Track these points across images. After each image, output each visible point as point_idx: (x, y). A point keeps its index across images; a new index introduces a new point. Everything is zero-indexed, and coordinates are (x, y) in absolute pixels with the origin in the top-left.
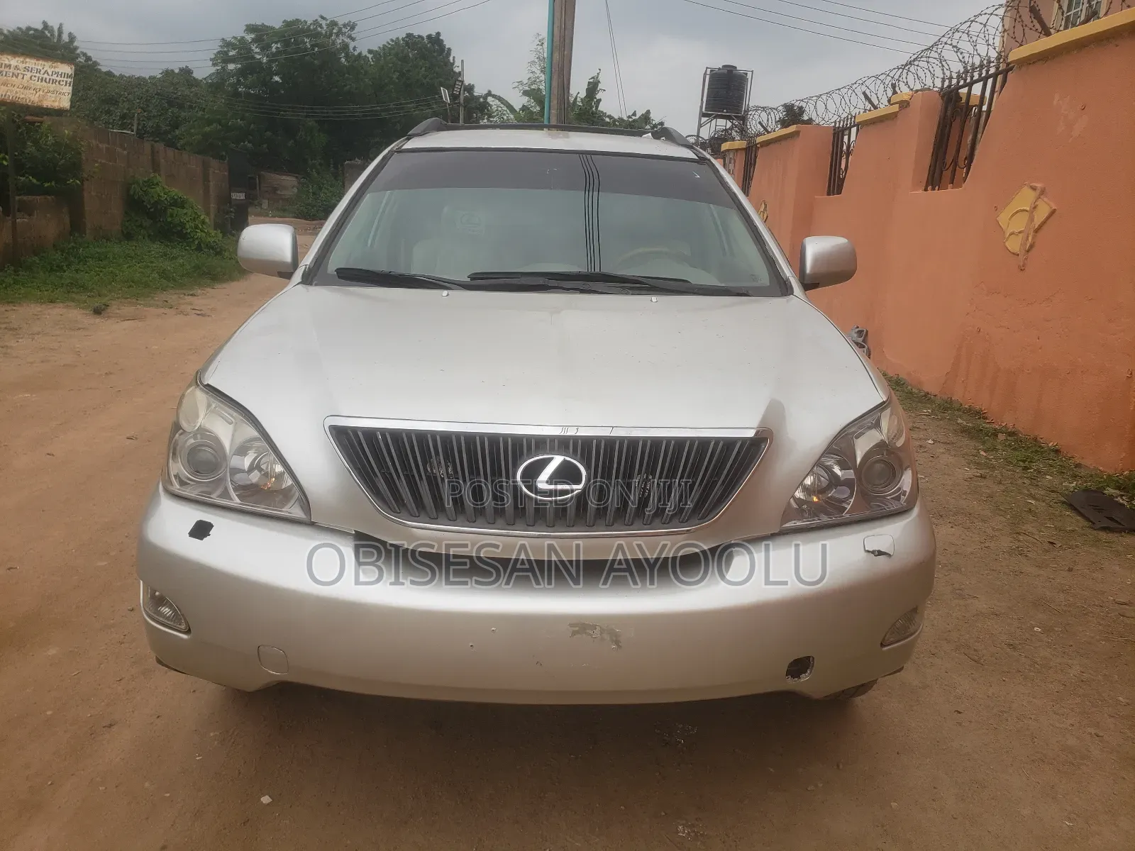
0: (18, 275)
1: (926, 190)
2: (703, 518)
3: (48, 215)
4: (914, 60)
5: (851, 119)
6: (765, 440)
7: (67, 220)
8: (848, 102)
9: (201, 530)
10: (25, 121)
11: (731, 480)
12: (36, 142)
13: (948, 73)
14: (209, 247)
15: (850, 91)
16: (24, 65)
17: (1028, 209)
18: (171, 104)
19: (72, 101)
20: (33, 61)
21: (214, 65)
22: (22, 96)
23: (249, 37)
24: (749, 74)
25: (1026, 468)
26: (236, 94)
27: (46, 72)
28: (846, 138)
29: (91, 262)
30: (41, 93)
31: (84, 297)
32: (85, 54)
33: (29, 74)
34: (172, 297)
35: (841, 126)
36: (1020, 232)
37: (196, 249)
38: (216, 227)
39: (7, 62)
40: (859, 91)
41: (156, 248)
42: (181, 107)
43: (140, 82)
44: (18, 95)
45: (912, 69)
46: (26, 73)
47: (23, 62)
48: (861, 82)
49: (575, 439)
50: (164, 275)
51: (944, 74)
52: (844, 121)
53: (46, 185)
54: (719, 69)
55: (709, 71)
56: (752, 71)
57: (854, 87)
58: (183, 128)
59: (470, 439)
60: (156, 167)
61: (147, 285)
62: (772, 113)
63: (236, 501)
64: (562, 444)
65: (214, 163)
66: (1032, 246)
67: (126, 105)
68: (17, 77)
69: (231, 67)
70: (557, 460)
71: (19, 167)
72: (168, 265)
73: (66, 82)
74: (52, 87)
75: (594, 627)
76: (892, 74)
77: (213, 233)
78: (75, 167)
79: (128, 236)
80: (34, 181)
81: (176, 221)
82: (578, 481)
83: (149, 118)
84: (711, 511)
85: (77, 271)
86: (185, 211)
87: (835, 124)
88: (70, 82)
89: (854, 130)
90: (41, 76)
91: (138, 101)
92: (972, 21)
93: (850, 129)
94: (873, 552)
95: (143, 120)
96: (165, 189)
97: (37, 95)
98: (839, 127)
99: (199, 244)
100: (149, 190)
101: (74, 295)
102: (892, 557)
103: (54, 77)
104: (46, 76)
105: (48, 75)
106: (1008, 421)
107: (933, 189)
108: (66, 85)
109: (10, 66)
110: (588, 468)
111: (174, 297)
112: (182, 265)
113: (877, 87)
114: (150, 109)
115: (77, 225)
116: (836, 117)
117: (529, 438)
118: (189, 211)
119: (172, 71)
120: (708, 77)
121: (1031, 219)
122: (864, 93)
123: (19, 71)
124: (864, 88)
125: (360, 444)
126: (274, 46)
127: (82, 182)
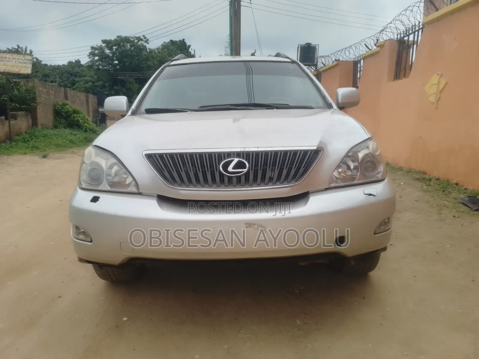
0: (11, 144)
1: (394, 81)
2: (297, 181)
3: (23, 119)
4: (385, 29)
5: (360, 56)
6: (320, 151)
7: (30, 121)
8: (359, 49)
9: (95, 199)
10: (13, 81)
11: (307, 166)
12: (18, 90)
13: (399, 32)
14: (90, 130)
15: (359, 45)
16: (12, 57)
17: (436, 83)
18: (71, 75)
19: (32, 70)
20: (16, 55)
21: (89, 58)
22: (12, 70)
23: (104, 45)
24: (317, 46)
25: (444, 191)
26: (99, 69)
27: (21, 59)
28: (359, 65)
29: (41, 138)
30: (19, 68)
31: (38, 152)
32: (36, 58)
33: (14, 60)
34: (75, 150)
35: (356, 60)
36: (434, 93)
37: (84, 131)
38: (93, 122)
39: (5, 56)
40: (363, 44)
41: (67, 131)
42: (76, 76)
43: (58, 67)
44: (10, 69)
45: (384, 32)
46: (13, 60)
47: (12, 56)
48: (363, 40)
49: (243, 153)
50: (71, 142)
51: (397, 32)
52: (357, 58)
53: (22, 107)
54: (304, 45)
55: (300, 46)
56: (318, 45)
57: (361, 42)
58: (76, 85)
59: (201, 155)
60: (66, 98)
61: (64, 146)
62: (327, 58)
63: (108, 188)
64: (238, 154)
65: (91, 96)
66: (439, 98)
67: (53, 77)
68: (9, 62)
69: (97, 58)
70: (236, 160)
71: (11, 100)
72: (73, 138)
73: (29, 63)
74: (24, 65)
75: (254, 224)
76: (376, 36)
77: (92, 124)
78: (34, 99)
79: (55, 127)
80: (18, 105)
81: (76, 119)
82: (245, 168)
83: (62, 82)
84: (299, 178)
85: (35, 142)
86: (79, 115)
87: (354, 60)
88: (31, 63)
89: (362, 61)
90: (19, 61)
91: (58, 75)
92: (407, 10)
93: (360, 61)
94: (368, 194)
95: (60, 83)
96: (70, 106)
97: (18, 69)
98: (356, 61)
99: (86, 129)
100: (64, 107)
101: (34, 151)
102: (376, 197)
103: (25, 61)
104: (21, 61)
105: (22, 60)
106: (436, 174)
107: (397, 80)
108: (29, 64)
109: (6, 57)
110: (249, 163)
111: (77, 150)
112: (79, 138)
113: (370, 41)
114: (63, 78)
115: (35, 123)
116: (354, 56)
117: (224, 153)
118: (81, 115)
119: (72, 62)
120: (299, 49)
121: (438, 87)
122: (365, 44)
123: (10, 60)
124: (365, 43)
125: (157, 159)
126: (114, 48)
127: (37, 105)
